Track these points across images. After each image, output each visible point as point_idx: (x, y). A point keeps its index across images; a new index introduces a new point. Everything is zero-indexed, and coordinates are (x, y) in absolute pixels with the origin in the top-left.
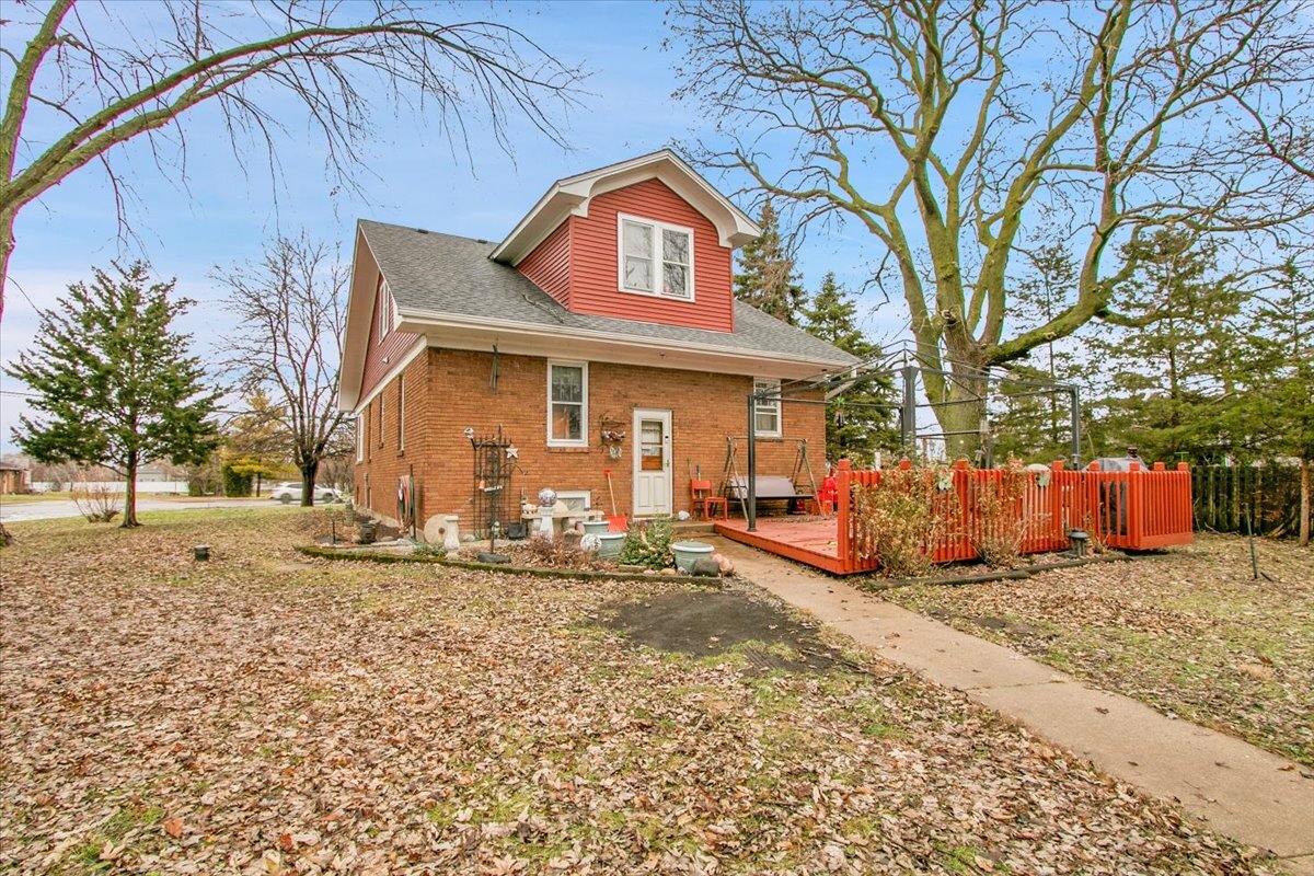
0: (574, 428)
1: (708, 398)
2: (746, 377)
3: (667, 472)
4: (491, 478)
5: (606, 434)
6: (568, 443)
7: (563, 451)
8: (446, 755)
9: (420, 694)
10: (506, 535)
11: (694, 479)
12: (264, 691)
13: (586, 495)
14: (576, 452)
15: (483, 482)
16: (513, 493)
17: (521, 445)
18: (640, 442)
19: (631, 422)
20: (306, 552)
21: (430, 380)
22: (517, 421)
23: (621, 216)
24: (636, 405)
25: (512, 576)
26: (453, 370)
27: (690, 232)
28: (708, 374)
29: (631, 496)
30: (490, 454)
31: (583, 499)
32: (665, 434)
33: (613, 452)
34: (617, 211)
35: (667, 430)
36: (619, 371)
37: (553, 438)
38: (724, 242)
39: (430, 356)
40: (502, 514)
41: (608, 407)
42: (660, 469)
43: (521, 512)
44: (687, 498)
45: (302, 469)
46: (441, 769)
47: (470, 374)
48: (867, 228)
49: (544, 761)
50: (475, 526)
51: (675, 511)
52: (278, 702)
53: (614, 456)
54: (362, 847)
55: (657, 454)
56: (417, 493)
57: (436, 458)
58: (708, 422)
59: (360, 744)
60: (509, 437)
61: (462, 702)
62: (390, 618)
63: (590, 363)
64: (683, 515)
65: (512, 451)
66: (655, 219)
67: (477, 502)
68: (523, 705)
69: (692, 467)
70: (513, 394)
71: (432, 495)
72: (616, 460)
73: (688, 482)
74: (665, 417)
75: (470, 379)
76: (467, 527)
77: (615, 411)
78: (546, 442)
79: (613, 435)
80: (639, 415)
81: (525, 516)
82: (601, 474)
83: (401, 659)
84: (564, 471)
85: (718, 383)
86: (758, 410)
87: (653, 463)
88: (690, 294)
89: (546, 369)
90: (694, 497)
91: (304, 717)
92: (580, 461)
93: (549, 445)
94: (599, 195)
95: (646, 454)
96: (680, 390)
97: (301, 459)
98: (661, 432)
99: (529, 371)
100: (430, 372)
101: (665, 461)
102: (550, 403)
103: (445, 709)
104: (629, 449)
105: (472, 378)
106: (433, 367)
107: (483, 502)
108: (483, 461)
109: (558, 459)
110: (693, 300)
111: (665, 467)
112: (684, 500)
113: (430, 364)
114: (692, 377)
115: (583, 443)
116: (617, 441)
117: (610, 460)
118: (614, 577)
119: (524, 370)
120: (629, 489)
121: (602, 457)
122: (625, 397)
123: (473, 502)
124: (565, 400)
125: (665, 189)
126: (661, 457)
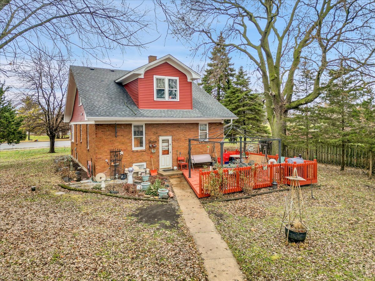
0: (141, 144)
1: (183, 131)
2: (196, 123)
3: (170, 154)
4: (115, 161)
5: (151, 145)
6: (139, 149)
7: (137, 151)
8: (98, 246)
9: (95, 234)
10: (119, 178)
11: (179, 156)
12: (66, 234)
13: (145, 164)
14: (141, 151)
15: (113, 163)
16: (122, 165)
17: (124, 150)
18: (161, 146)
19: (158, 141)
20: (62, 187)
21: (96, 134)
22: (123, 144)
23: (155, 76)
24: (160, 135)
25: (118, 198)
26: (103, 130)
27: (177, 78)
28: (183, 124)
29: (159, 163)
30: (115, 154)
31: (144, 165)
32: (170, 143)
33: (153, 151)
34: (153, 75)
35: (170, 142)
36: (155, 126)
37: (135, 147)
38: (189, 80)
39: (96, 126)
40: (119, 171)
41: (151, 137)
42: (168, 154)
43: (124, 170)
44: (177, 162)
45: (50, 137)
46: (98, 248)
47: (109, 131)
48: (249, 58)
49: (113, 247)
50: (111, 175)
51: (173, 167)
52: (69, 237)
53: (153, 152)
54: (87, 259)
55: (167, 149)
56: (93, 168)
57: (99, 156)
58: (183, 139)
59: (85, 244)
60: (120, 148)
61: (102, 236)
62: (88, 214)
63: (145, 124)
64: (175, 168)
65: (122, 153)
66: (166, 76)
67: (111, 168)
68: (113, 236)
69: (178, 153)
70: (121, 136)
71: (98, 167)
72: (154, 153)
73: (177, 158)
74: (170, 138)
75: (108, 133)
76: (108, 176)
77: (153, 138)
78: (132, 149)
79: (153, 145)
80: (161, 138)
81: (126, 172)
82: (149, 157)
83: (91, 226)
84: (137, 157)
85: (186, 126)
86: (200, 133)
87: (166, 152)
88: (178, 99)
89: (132, 127)
90: (179, 162)
91: (75, 240)
92: (143, 154)
93: (133, 150)
94: (147, 70)
95: (164, 149)
96: (174, 129)
97: (49, 133)
98: (168, 142)
99: (126, 128)
100: (96, 131)
101: (170, 152)
102: (133, 137)
103: (99, 237)
104: (158, 148)
105: (109, 132)
106: (97, 130)
107: (113, 168)
108: (113, 156)
109: (136, 154)
110: (179, 101)
111: (170, 153)
112: (176, 163)
113: (96, 129)
114: (178, 125)
115: (143, 148)
116: (154, 147)
117: (152, 153)
118: (142, 199)
119: (125, 128)
120: (158, 161)
121: (149, 152)
122: (157, 133)
123: (110, 169)
124: (138, 135)
125: (169, 65)
126: (168, 150)
